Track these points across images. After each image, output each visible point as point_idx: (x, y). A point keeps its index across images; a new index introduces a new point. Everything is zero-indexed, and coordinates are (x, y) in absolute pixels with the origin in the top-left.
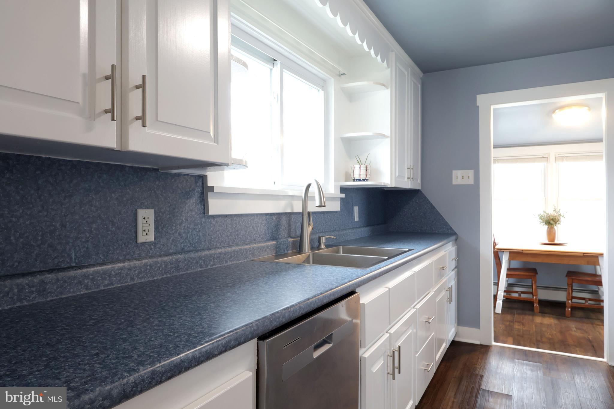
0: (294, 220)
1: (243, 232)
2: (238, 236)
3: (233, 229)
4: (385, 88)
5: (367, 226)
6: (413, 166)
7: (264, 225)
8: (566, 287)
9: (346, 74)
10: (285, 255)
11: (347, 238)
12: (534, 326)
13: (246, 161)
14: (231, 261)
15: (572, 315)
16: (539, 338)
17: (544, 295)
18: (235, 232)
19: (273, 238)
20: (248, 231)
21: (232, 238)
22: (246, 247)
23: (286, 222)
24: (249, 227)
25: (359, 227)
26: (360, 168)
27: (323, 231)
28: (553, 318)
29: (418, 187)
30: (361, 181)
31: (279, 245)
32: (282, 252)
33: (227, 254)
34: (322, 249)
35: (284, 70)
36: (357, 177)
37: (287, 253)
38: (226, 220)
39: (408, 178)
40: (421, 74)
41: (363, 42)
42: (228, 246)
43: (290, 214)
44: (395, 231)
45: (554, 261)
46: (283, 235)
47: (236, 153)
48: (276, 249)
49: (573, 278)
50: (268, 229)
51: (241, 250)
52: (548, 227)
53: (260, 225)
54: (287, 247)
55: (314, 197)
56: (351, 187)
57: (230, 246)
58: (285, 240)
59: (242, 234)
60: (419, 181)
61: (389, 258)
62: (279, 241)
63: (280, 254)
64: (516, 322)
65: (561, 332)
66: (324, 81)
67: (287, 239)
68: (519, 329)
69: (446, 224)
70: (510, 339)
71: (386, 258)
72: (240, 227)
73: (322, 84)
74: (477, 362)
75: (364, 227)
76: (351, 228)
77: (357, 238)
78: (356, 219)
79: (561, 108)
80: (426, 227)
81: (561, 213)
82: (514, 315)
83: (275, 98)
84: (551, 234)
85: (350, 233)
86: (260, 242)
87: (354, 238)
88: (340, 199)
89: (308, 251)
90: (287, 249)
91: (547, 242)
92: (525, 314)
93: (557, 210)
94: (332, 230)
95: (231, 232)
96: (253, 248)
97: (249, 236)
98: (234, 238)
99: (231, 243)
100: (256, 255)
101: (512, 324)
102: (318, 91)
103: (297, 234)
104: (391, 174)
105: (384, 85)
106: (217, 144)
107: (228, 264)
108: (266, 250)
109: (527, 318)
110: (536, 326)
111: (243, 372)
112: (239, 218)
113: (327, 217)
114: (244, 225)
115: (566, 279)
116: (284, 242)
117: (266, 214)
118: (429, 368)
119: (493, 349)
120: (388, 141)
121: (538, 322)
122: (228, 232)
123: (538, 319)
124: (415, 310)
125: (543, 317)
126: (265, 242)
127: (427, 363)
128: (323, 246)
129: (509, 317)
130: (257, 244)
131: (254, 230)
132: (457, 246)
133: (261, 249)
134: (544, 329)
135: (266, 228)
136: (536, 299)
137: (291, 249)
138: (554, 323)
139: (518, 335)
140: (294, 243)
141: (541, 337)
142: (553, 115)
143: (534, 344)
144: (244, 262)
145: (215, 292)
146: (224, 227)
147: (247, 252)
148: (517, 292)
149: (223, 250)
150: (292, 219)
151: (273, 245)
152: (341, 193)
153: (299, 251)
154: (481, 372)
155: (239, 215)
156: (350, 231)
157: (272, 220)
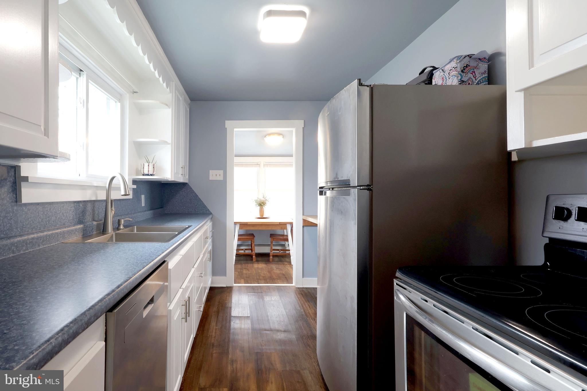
0: (97, 206)
1: (53, 218)
2: (49, 222)
3: (45, 216)
4: (168, 107)
5: (151, 210)
6: (185, 166)
7: (72, 211)
8: (270, 244)
9: (138, 93)
10: (91, 237)
11: (137, 219)
12: (254, 270)
13: (69, 155)
14: (43, 245)
15: (273, 261)
16: (258, 277)
17: (258, 250)
18: (46, 218)
19: (80, 222)
20: (58, 217)
21: (43, 224)
22: (57, 231)
23: (91, 208)
24: (59, 213)
25: (145, 211)
26: (149, 166)
27: (120, 215)
28: (264, 263)
29: (186, 181)
30: (149, 176)
31: (86, 228)
32: (88, 234)
33: (40, 239)
34: (121, 229)
35: (90, 81)
36: (146, 172)
37: (92, 235)
38: (38, 208)
39: (181, 175)
40: (189, 101)
41: (155, 70)
42: (40, 232)
43: (94, 201)
44: (169, 213)
45: (264, 228)
46: (88, 220)
47: (62, 147)
48: (83, 231)
49: (274, 238)
50: (76, 214)
51: (52, 234)
52: (260, 208)
53: (69, 212)
54: (93, 229)
55: (120, 188)
56: (140, 180)
57: (42, 232)
58: (90, 223)
59: (52, 220)
60: (187, 177)
61: (179, 234)
62: (86, 224)
63: (86, 235)
64: (244, 269)
65: (269, 272)
66: (121, 95)
67: (93, 222)
68: (246, 273)
69: (205, 207)
70: (242, 280)
71: (177, 233)
72: (51, 214)
73: (119, 98)
74: (227, 298)
75: (148, 210)
76: (139, 212)
77: (144, 219)
78: (143, 205)
79: (270, 134)
80: (191, 209)
81: (267, 199)
82: (242, 264)
83: (81, 103)
84: (262, 212)
85: (139, 215)
86: (69, 226)
87: (142, 220)
88: (132, 189)
89: (111, 231)
90: (92, 231)
91: (259, 217)
92: (248, 263)
93: (265, 197)
94: (126, 213)
95: (42, 218)
96: (63, 232)
97: (59, 221)
98: (45, 223)
99: (42, 228)
100: (66, 238)
101: (242, 270)
102: (116, 102)
103: (99, 218)
104: (172, 171)
105: (167, 105)
106: (47, 138)
107: (41, 248)
108: (75, 233)
109: (250, 265)
110: (255, 270)
111: (96, 343)
112: (50, 206)
113: (123, 203)
114: (54, 212)
115: (270, 238)
116: (90, 225)
117: (75, 202)
118: (201, 309)
119: (234, 289)
120: (169, 147)
121: (256, 267)
122: (40, 219)
123: (256, 266)
124: (194, 269)
125: (258, 263)
126: (74, 225)
127: (200, 306)
128: (122, 227)
129: (239, 266)
130: (67, 228)
131: (63, 216)
132: (212, 222)
133: (70, 233)
134: (260, 271)
135: (74, 214)
136: (254, 253)
137: (95, 231)
138: (265, 267)
139: (246, 277)
140: (98, 225)
141: (259, 277)
142: (265, 138)
143: (256, 281)
144: (56, 244)
145: (45, 275)
146: (36, 214)
147: (58, 236)
148: (242, 250)
149: (35, 235)
150: (96, 205)
151: (81, 228)
152: (133, 185)
153: (103, 232)
154: (230, 305)
155: (50, 203)
156: (139, 214)
157: (80, 206)
